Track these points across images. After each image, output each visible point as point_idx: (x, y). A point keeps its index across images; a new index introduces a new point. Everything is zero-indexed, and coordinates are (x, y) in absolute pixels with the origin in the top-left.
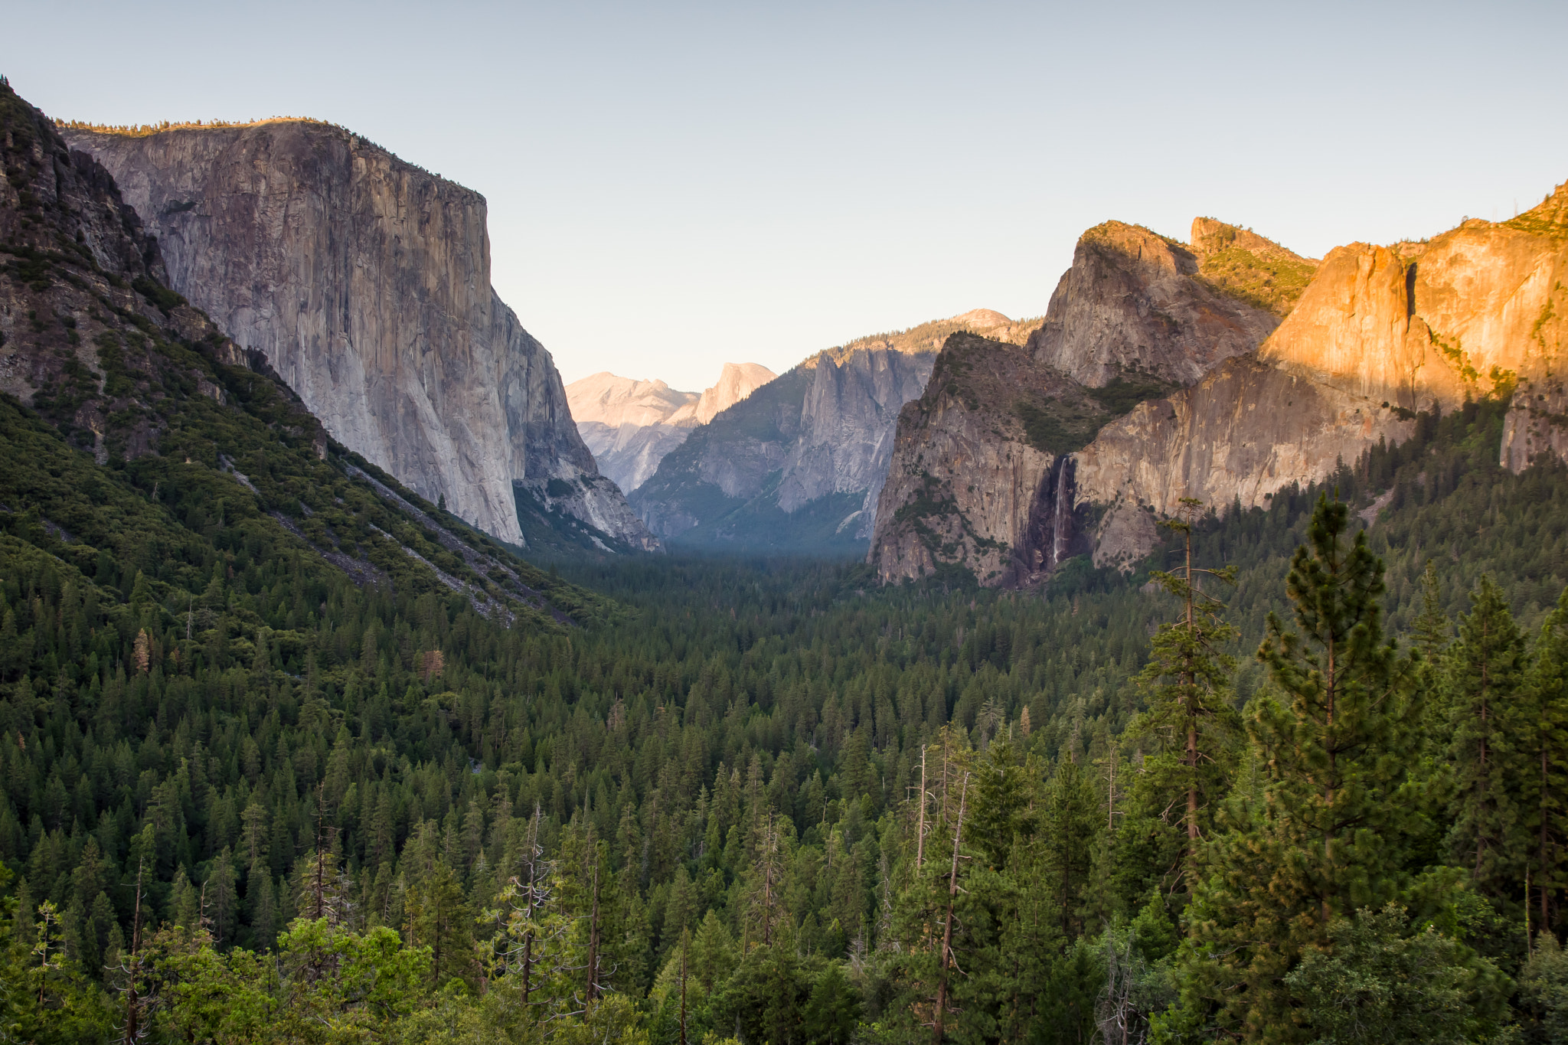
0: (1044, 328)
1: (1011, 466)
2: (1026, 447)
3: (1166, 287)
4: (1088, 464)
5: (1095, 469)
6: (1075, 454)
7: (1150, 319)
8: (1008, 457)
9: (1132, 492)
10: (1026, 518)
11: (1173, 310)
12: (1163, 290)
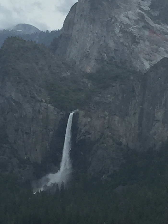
0: (61, 37)
1: (41, 116)
2: (49, 105)
3: (130, 16)
4: (85, 116)
5: (89, 119)
6: (78, 110)
7: (120, 35)
8: (39, 112)
9: (110, 134)
10: (48, 147)
11: (134, 30)
12: (128, 18)
